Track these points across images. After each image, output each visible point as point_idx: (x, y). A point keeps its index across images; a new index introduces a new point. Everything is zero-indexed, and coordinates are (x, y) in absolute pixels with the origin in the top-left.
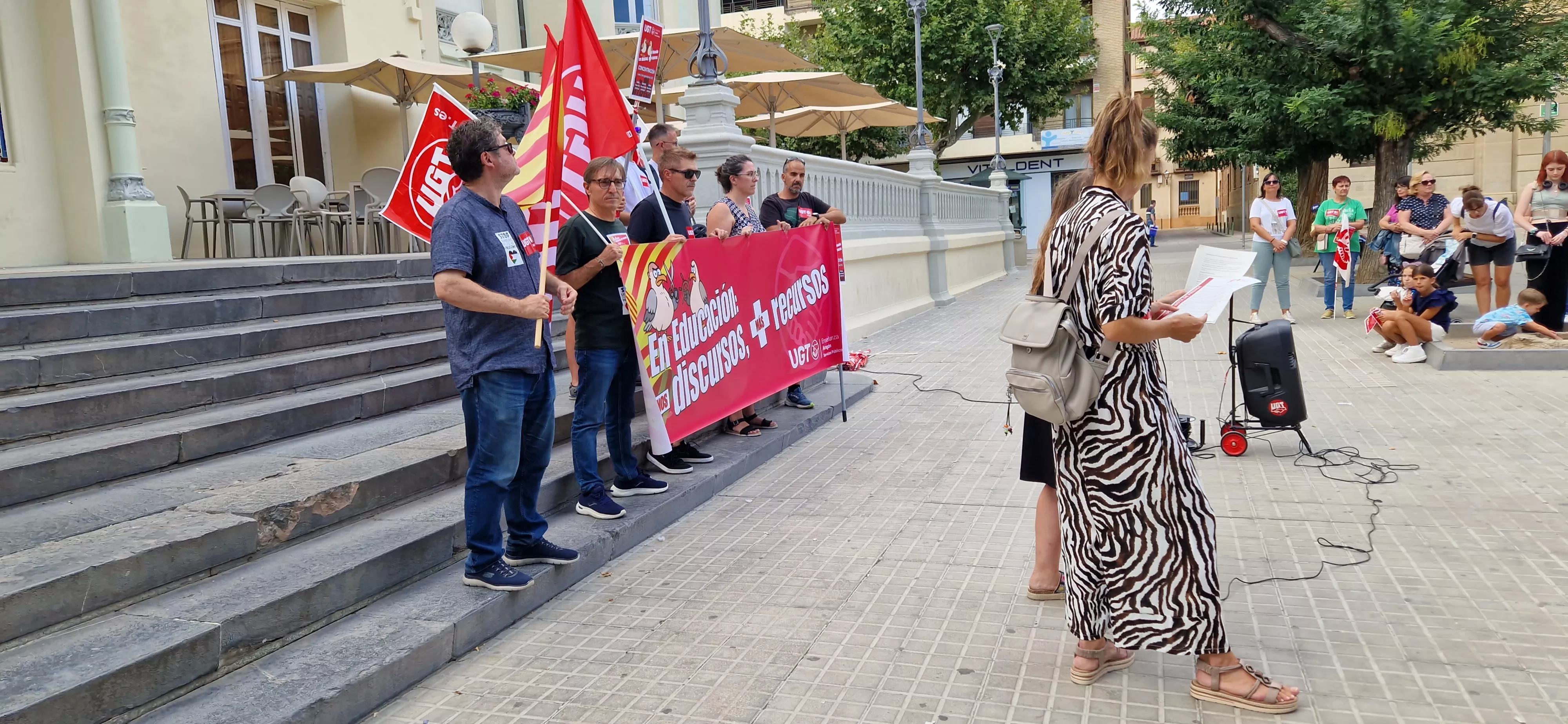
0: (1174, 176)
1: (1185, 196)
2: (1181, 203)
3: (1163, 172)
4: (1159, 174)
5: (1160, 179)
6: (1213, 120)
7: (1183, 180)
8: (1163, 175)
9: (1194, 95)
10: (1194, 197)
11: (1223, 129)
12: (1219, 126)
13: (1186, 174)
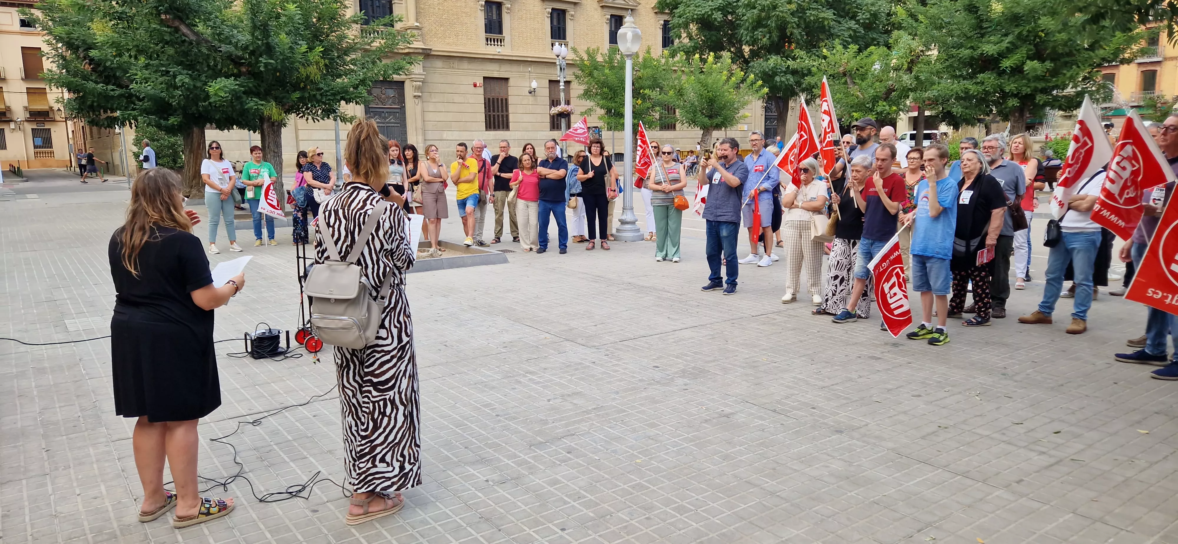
0: (25, 123)
1: (39, 141)
2: (35, 147)
3: (15, 119)
4: (12, 121)
5: (12, 126)
6: (110, 87)
7: (35, 127)
8: (15, 122)
9: (90, 64)
10: (47, 142)
11: (121, 96)
12: (117, 93)
13: (38, 122)
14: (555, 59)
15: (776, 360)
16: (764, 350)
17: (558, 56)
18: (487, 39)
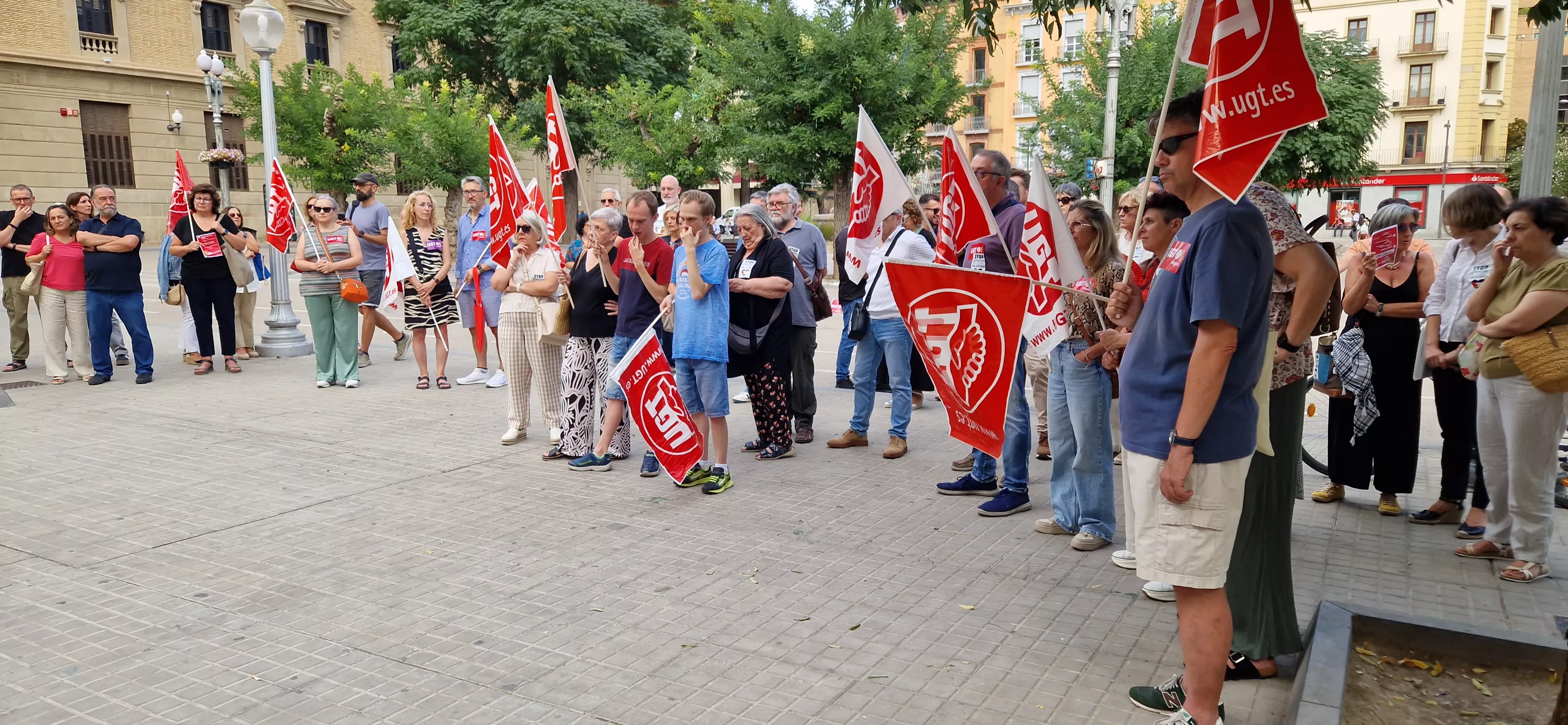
14: (202, 78)
15: (448, 550)
16: (437, 532)
17: (206, 72)
18: (84, 40)
